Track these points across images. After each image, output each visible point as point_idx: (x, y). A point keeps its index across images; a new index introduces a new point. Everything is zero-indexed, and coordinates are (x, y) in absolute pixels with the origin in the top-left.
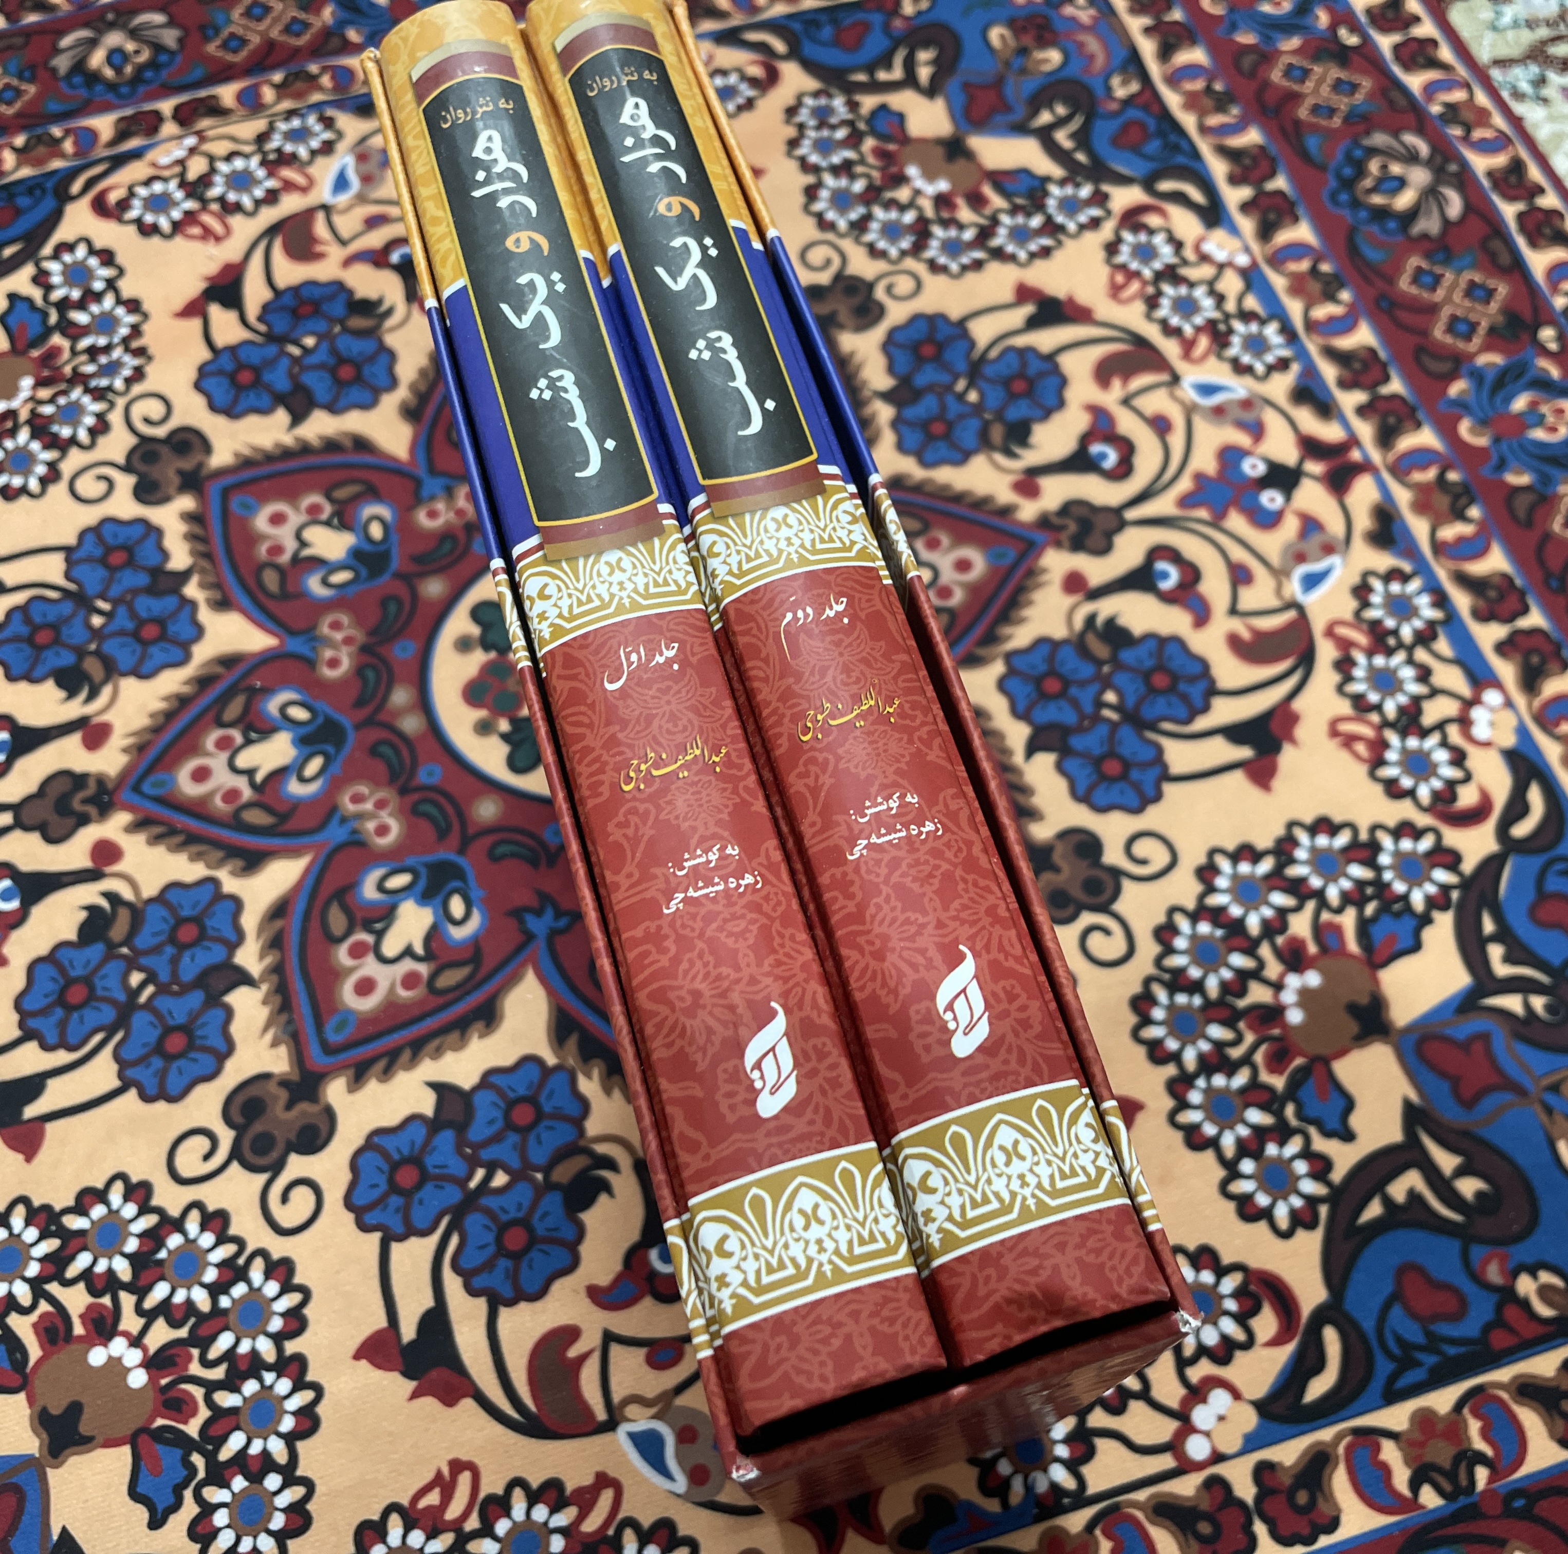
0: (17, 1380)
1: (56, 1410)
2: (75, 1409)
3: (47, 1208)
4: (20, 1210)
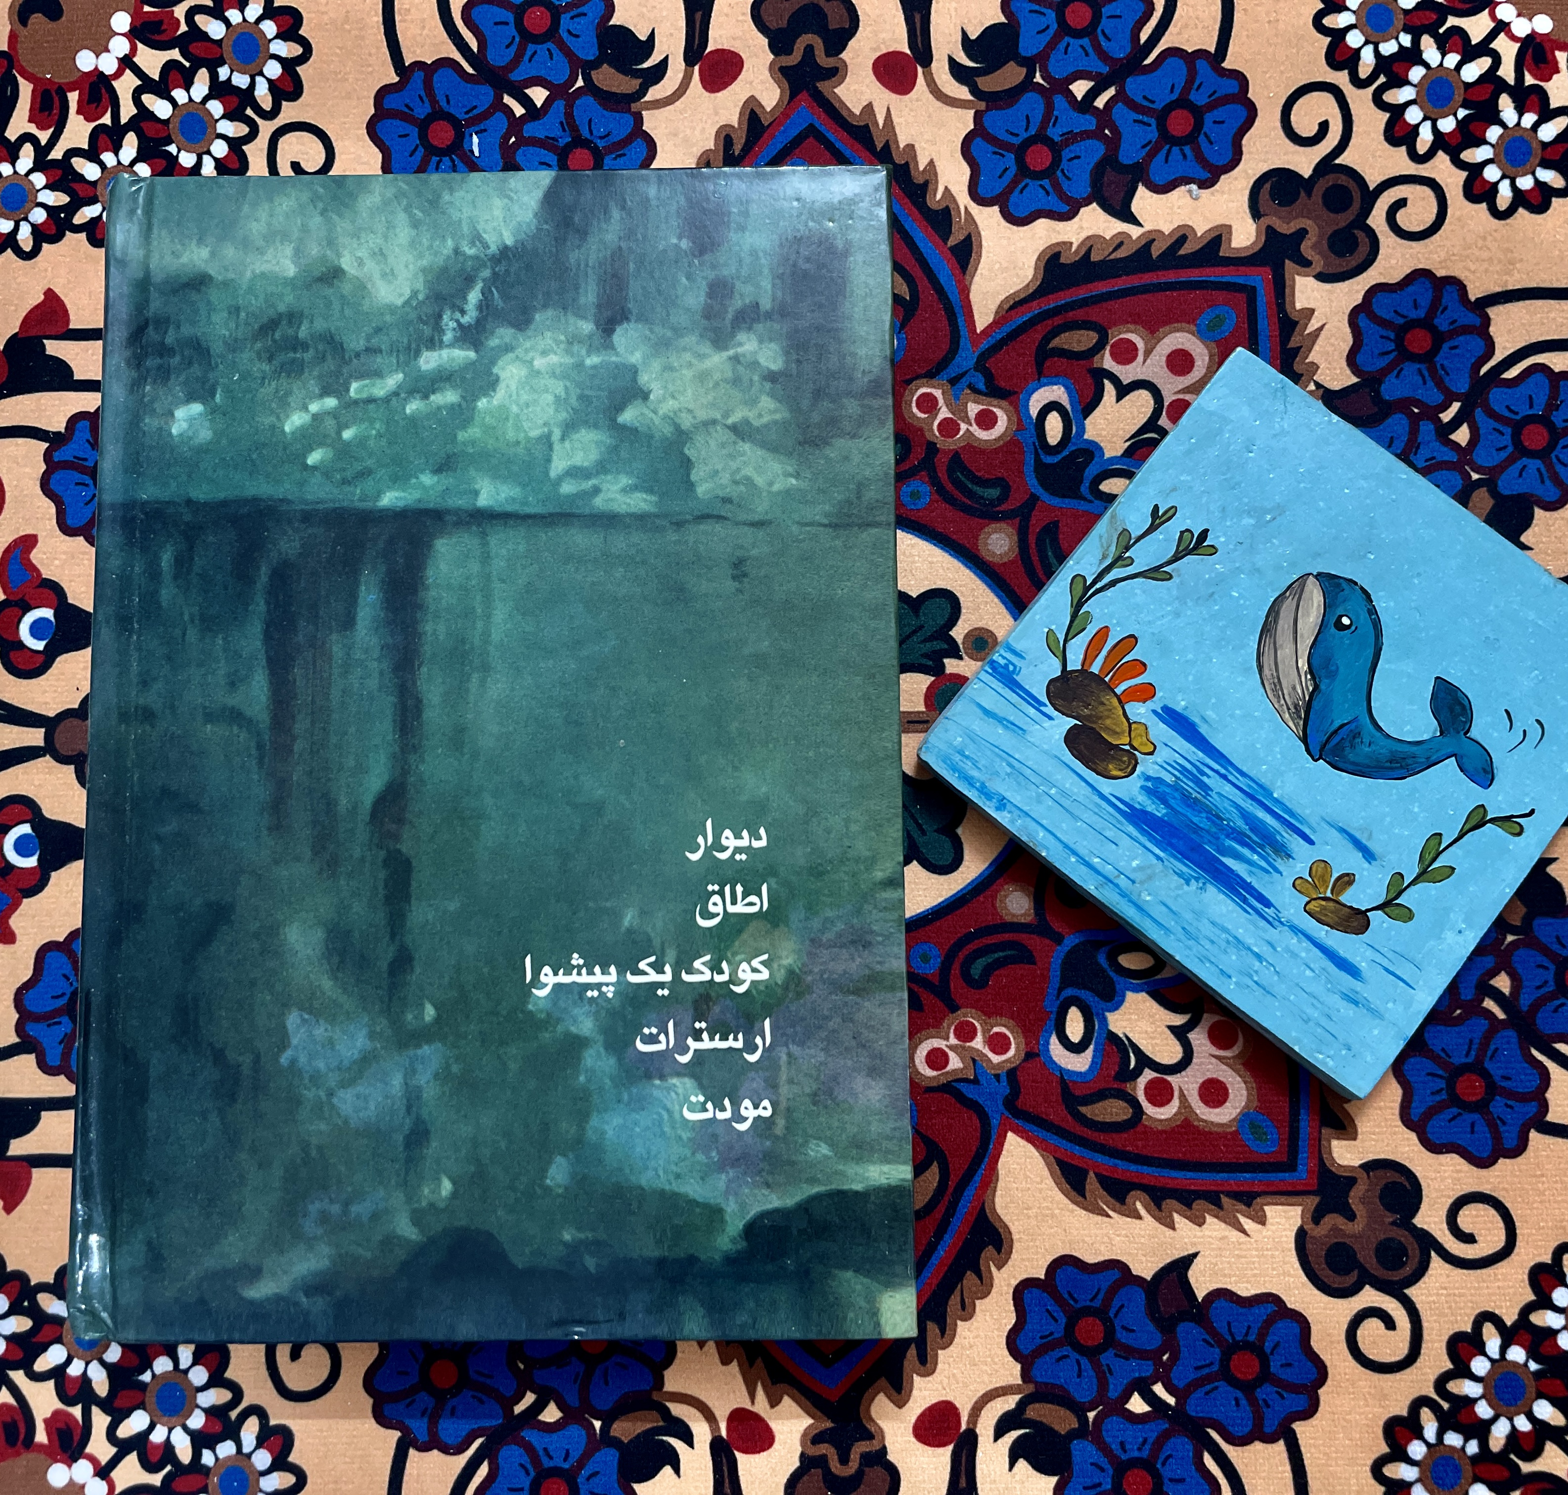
3: (22, 1277)
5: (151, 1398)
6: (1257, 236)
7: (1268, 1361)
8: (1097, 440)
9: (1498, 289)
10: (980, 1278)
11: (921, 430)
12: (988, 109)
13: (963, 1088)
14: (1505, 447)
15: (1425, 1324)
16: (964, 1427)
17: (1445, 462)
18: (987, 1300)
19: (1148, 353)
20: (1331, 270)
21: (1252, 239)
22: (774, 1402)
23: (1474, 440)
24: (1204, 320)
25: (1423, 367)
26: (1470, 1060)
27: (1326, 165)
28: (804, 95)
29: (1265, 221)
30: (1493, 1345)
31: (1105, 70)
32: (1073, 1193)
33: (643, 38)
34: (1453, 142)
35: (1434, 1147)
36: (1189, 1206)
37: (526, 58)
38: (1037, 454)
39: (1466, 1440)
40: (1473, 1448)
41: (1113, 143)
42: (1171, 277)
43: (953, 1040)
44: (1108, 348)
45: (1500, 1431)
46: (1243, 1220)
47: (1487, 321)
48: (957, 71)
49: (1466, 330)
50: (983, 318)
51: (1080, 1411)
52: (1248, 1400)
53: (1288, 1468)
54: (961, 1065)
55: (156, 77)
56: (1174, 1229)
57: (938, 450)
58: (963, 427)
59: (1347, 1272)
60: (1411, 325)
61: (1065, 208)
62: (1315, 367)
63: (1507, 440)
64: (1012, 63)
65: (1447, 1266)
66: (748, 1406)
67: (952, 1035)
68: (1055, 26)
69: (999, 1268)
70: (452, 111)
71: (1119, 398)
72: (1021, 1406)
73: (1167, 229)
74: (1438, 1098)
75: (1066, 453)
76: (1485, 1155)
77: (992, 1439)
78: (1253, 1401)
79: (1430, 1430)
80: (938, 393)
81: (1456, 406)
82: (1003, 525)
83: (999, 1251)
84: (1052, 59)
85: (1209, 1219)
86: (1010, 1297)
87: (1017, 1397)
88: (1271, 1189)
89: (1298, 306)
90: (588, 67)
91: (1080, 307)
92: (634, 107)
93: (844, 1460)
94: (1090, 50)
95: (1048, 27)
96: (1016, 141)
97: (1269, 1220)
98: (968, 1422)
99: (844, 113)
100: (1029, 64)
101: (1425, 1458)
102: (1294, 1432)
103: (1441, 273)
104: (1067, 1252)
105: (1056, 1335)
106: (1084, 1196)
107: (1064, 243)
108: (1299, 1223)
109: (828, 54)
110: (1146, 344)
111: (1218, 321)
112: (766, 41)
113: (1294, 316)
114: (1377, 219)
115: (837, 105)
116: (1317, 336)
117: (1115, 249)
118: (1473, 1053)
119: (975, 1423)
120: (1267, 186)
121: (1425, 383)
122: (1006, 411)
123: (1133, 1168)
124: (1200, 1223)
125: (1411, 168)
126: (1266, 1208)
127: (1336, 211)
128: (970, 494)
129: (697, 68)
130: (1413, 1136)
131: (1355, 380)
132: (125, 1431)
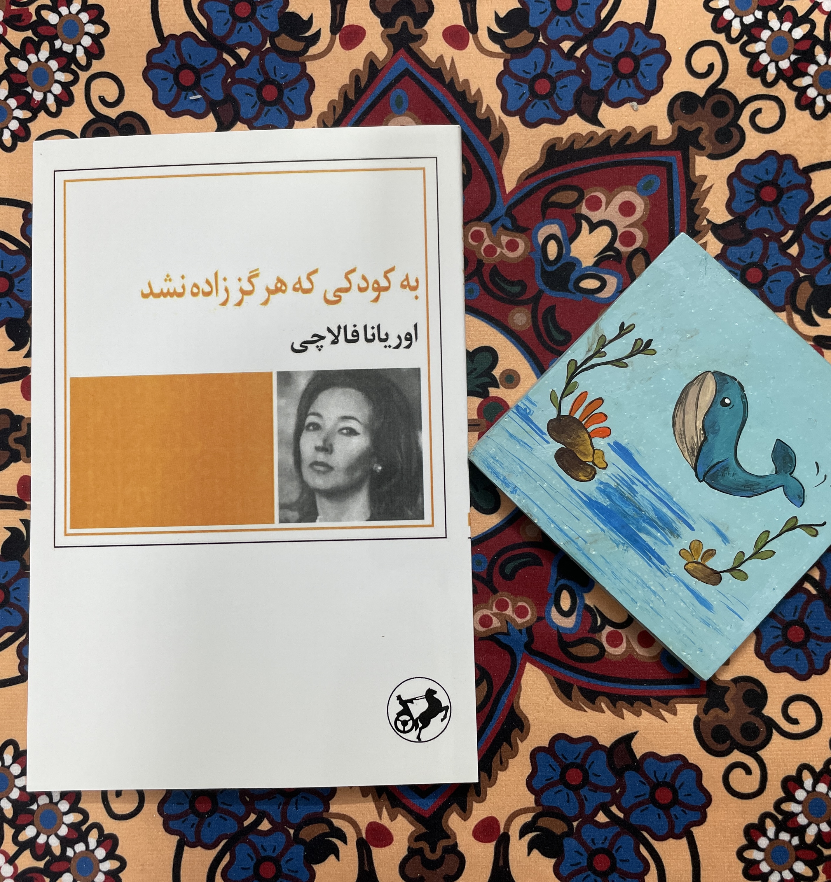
5: (37, 819)
6: (673, 133)
7: (677, 792)
8: (577, 256)
9: (816, 162)
10: (511, 746)
11: (473, 252)
12: (512, 58)
13: (500, 637)
14: (820, 257)
15: (769, 772)
16: (502, 831)
17: (784, 266)
18: (515, 759)
19: (608, 204)
20: (717, 152)
21: (670, 134)
22: (393, 818)
23: (801, 253)
24: (642, 183)
25: (771, 209)
26: (796, 618)
27: (713, 90)
28: (402, 51)
29: (678, 123)
30: (808, 782)
31: (580, 35)
32: (565, 698)
33: (305, 18)
34: (789, 74)
35: (774, 669)
36: (632, 705)
37: (236, 31)
38: (542, 266)
39: (792, 837)
40: (796, 841)
41: (587, 78)
42: (621, 157)
43: (495, 610)
44: (584, 201)
45: (811, 831)
46: (663, 712)
47: (809, 181)
48: (492, 35)
49: (797, 187)
50: (510, 184)
51: (568, 821)
52: (665, 814)
53: (689, 853)
54: (499, 625)
55: (18, 47)
56: (623, 718)
57: (484, 264)
58: (499, 250)
59: (724, 742)
60: (764, 184)
61: (558, 117)
62: (707, 211)
63: (821, 252)
64: (525, 31)
65: (782, 738)
66: (378, 821)
67: (494, 607)
68: (550, 9)
69: (522, 741)
70: (193, 64)
71: (591, 231)
72: (535, 819)
73: (619, 128)
74: (777, 640)
75: (559, 265)
76: (804, 673)
77: (518, 837)
78: (668, 816)
79: (771, 831)
80: (484, 230)
81: (790, 233)
82: (523, 308)
83: (522, 731)
84: (549, 29)
85: (643, 712)
86: (528, 757)
87: (532, 814)
88: (679, 694)
89: (697, 174)
90: (273, 36)
91: (568, 177)
92: (301, 59)
93: (433, 850)
94: (572, 24)
95: (546, 10)
96: (529, 77)
97: (678, 713)
98: (504, 829)
99: (426, 62)
100: (536, 31)
101: (768, 847)
102: (692, 833)
103: (782, 152)
104: (561, 732)
105: (555, 779)
106: (571, 700)
107: (558, 138)
108: (696, 713)
109: (416, 27)
110: (607, 198)
111: (649, 185)
112: (378, 20)
113: (694, 180)
114: (744, 121)
115: (421, 56)
116: (708, 192)
117: (588, 142)
118: (797, 614)
119: (508, 830)
120: (679, 102)
121: (772, 219)
122: (524, 240)
123: (599, 683)
124: (638, 714)
125: (764, 91)
126: (677, 705)
127: (720, 116)
128: (502, 289)
129: (338, 36)
130: (762, 662)
131: (730, 218)
132: (22, 838)
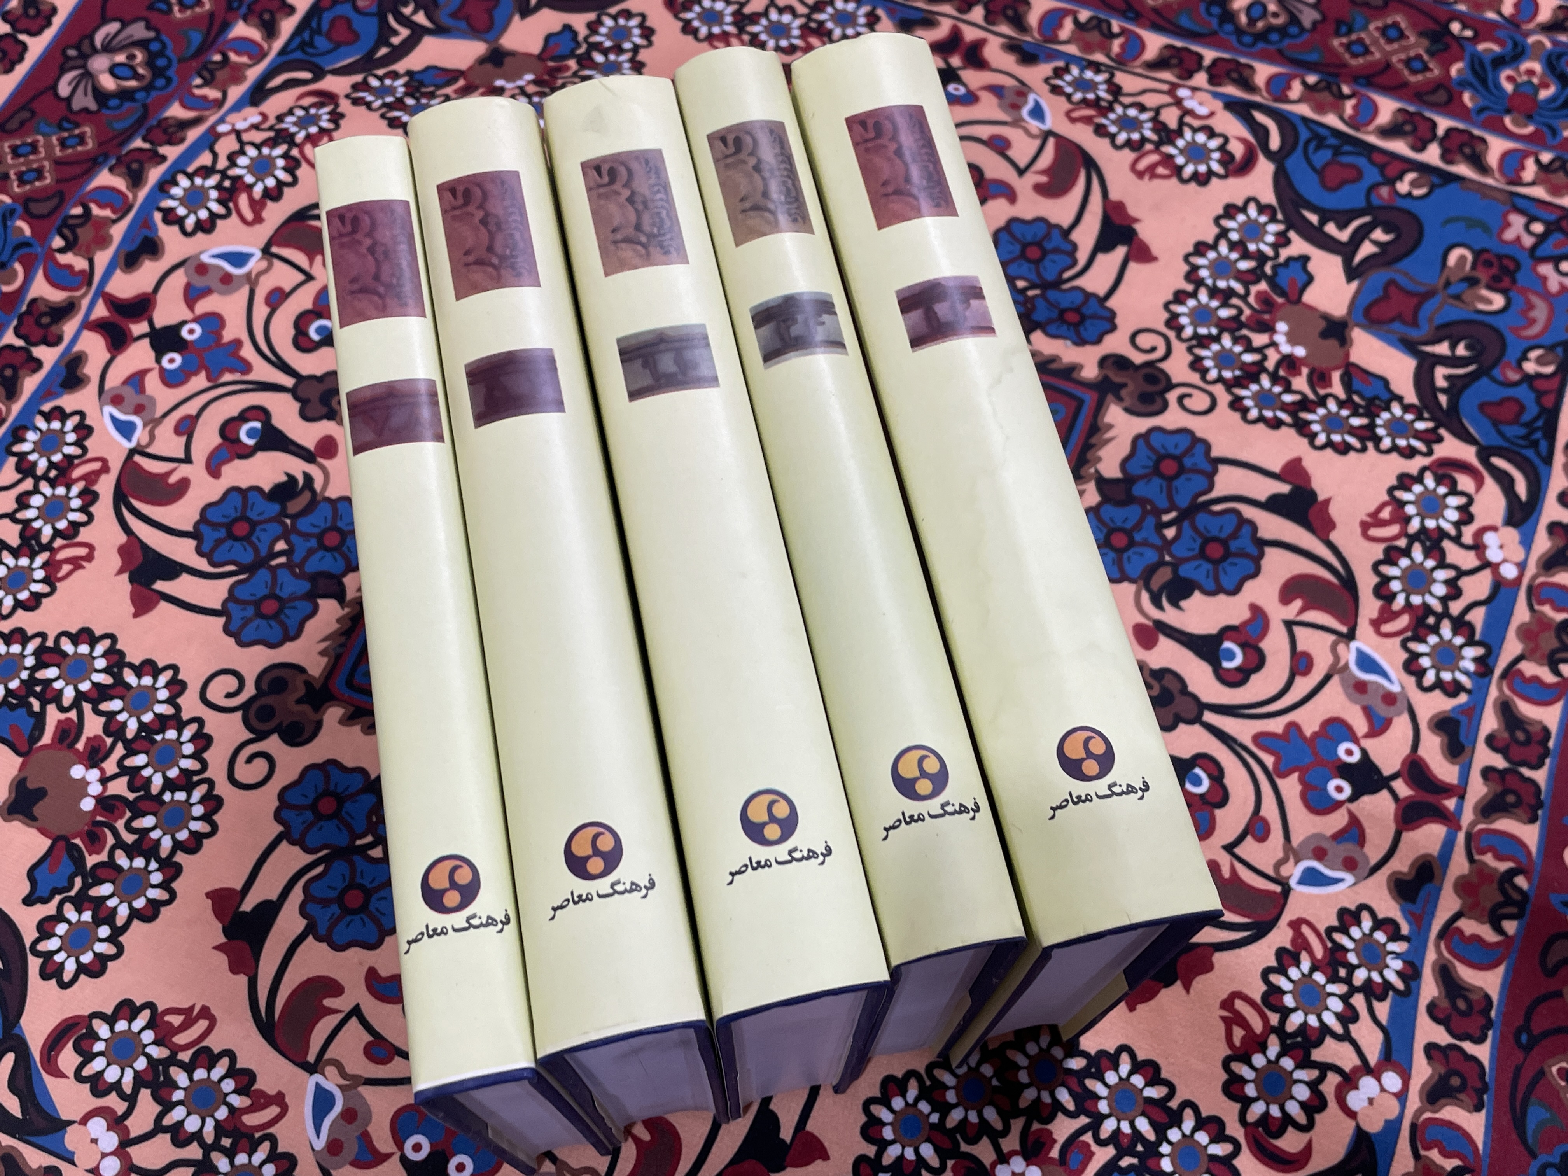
0: (24, 748)
1: (31, 785)
2: (41, 794)
3: (122, 654)
4: (107, 643)
5: (154, 750)
6: (1097, 376)
9: (1230, 457)
14: (1194, 549)
17: (1154, 544)
20: (1133, 410)
21: (1094, 376)
23: (1176, 538)
25: (1164, 483)
27: (1150, 365)
29: (1105, 372)
34: (1229, 382)
39: (933, 1111)
40: (934, 1118)
45: (956, 1115)
47: (1215, 472)
49: (1201, 472)
60: (1168, 457)
62: (1099, 460)
63: (1196, 545)
79: (912, 1093)
81: (1174, 515)
89: (1106, 421)
101: (901, 1110)
103: (1199, 436)
113: (1100, 426)
114: (1172, 396)
116: (1108, 443)
120: (1112, 360)
121: (1161, 494)
125: (1201, 384)
131: (1120, 476)
132: (130, 762)
